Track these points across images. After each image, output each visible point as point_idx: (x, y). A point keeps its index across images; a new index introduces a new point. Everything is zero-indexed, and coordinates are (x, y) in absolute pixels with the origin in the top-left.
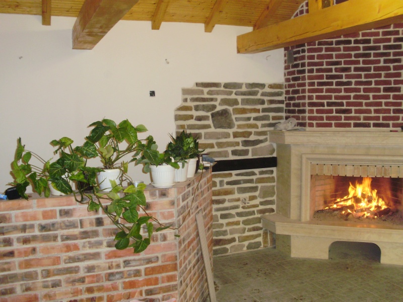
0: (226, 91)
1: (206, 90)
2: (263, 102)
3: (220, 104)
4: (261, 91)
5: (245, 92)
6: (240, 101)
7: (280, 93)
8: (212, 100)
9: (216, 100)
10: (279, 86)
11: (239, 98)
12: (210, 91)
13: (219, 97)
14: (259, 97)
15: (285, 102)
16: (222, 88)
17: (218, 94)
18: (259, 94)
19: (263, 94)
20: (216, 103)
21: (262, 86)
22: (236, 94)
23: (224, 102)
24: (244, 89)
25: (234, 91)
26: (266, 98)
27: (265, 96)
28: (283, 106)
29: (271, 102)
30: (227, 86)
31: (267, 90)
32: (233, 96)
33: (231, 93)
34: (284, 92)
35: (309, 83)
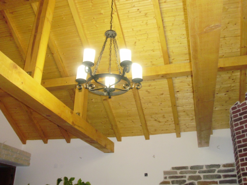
0: (192, 171)
1: (179, 171)
2: (219, 177)
3: (188, 179)
4: (217, 170)
5: (205, 171)
6: (202, 177)
7: (232, 169)
8: (182, 177)
9: (185, 177)
10: (231, 165)
11: (202, 175)
12: (181, 171)
13: (188, 175)
14: (216, 173)
15: (237, 176)
16: (189, 170)
17: (186, 173)
18: (216, 172)
19: (219, 172)
20: (186, 179)
21: (218, 166)
22: (199, 172)
23: (191, 178)
24: (205, 169)
25: (198, 171)
26: (221, 174)
27: (221, 172)
28: (236, 178)
29: (226, 176)
30: (192, 168)
31: (222, 168)
32: (197, 174)
33: (195, 172)
34: (236, 169)
35: (240, 159)
